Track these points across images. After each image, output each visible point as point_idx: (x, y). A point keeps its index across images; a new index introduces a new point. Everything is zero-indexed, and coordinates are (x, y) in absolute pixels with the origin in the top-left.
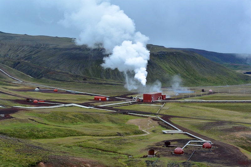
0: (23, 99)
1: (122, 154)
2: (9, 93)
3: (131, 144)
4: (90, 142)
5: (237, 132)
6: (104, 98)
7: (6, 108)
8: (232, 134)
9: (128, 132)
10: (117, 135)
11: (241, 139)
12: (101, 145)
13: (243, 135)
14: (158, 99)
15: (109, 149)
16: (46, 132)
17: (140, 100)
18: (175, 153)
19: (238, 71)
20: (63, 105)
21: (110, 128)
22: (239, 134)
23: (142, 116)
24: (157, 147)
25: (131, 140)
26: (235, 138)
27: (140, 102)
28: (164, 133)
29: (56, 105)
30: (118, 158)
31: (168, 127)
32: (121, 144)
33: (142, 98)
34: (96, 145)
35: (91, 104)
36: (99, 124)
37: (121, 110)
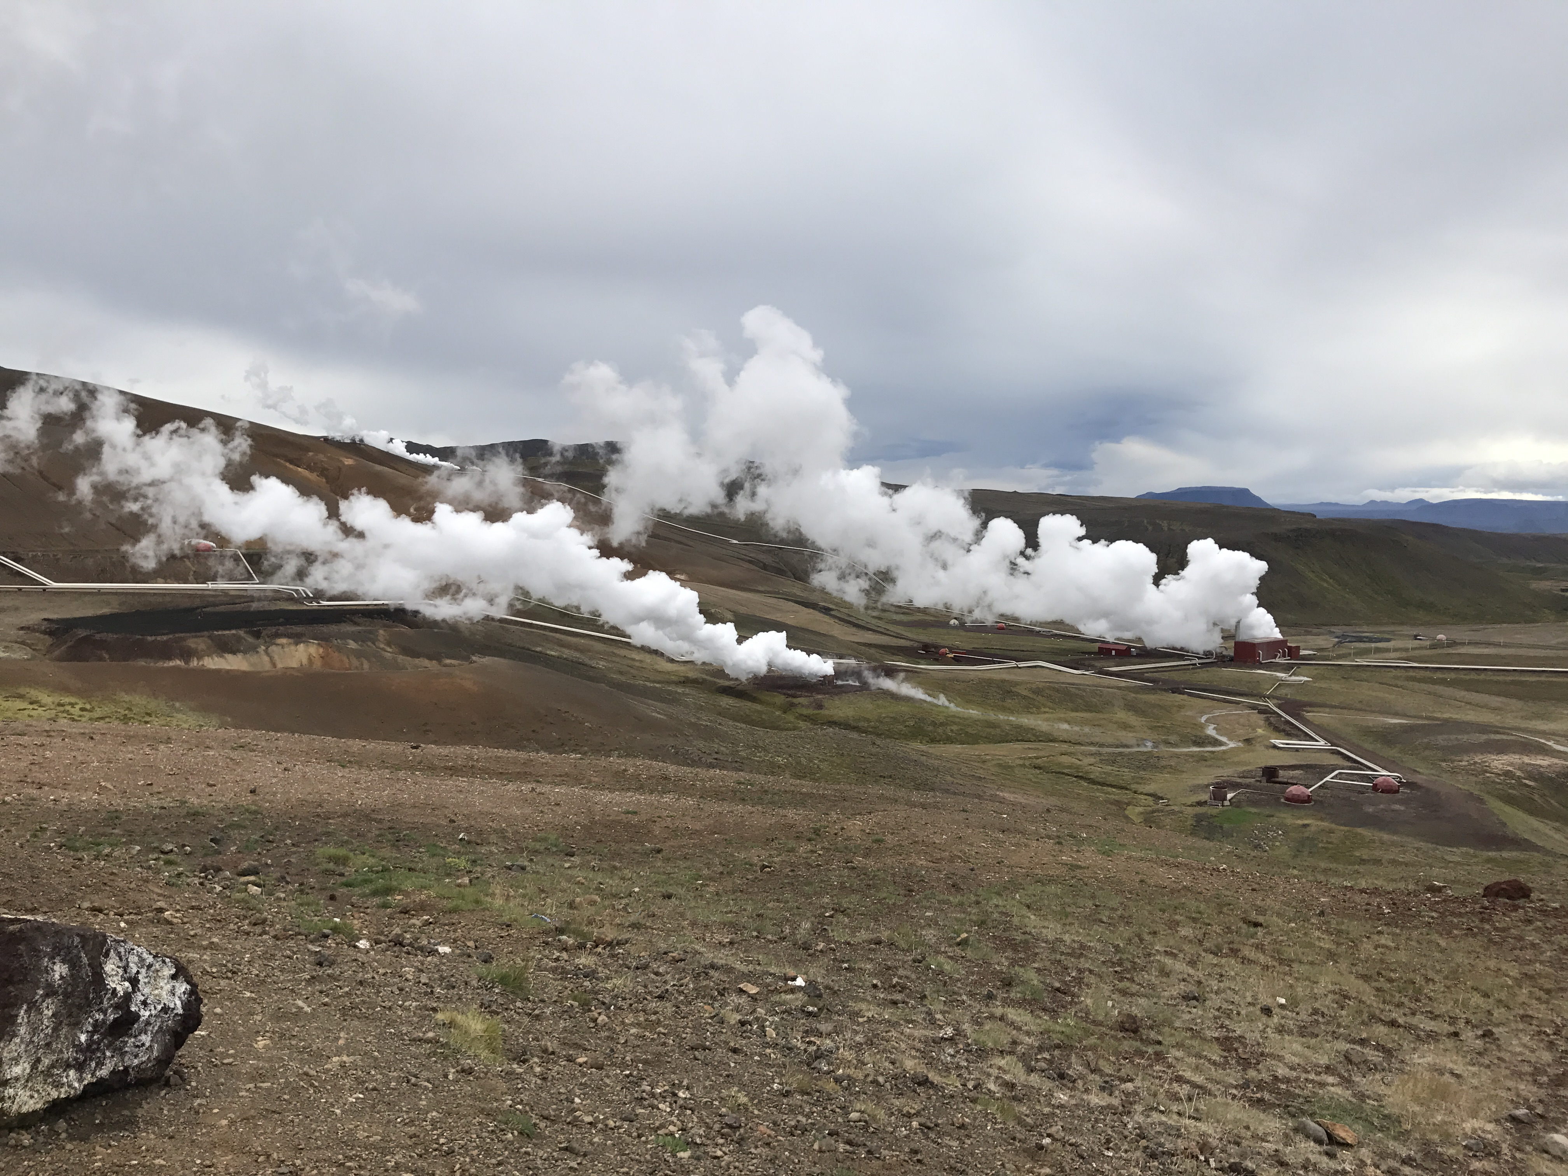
0: (914, 645)
1: (1141, 793)
3: (1172, 769)
5: (1497, 754)
6: (1124, 648)
8: (1478, 758)
9: (1174, 738)
11: (1507, 773)
12: (1092, 767)
13: (1511, 764)
14: (1275, 656)
15: (1110, 779)
16: (955, 728)
17: (1224, 656)
18: (1286, 798)
20: (1013, 664)
21: (1126, 727)
22: (1500, 762)
23: (1224, 701)
25: (1176, 759)
26: (1485, 772)
27: (1223, 661)
28: (1275, 747)
29: (992, 662)
31: (1290, 731)
32: (1144, 770)
33: (1231, 653)
34: (1077, 768)
36: (1099, 715)
37: (1166, 682)
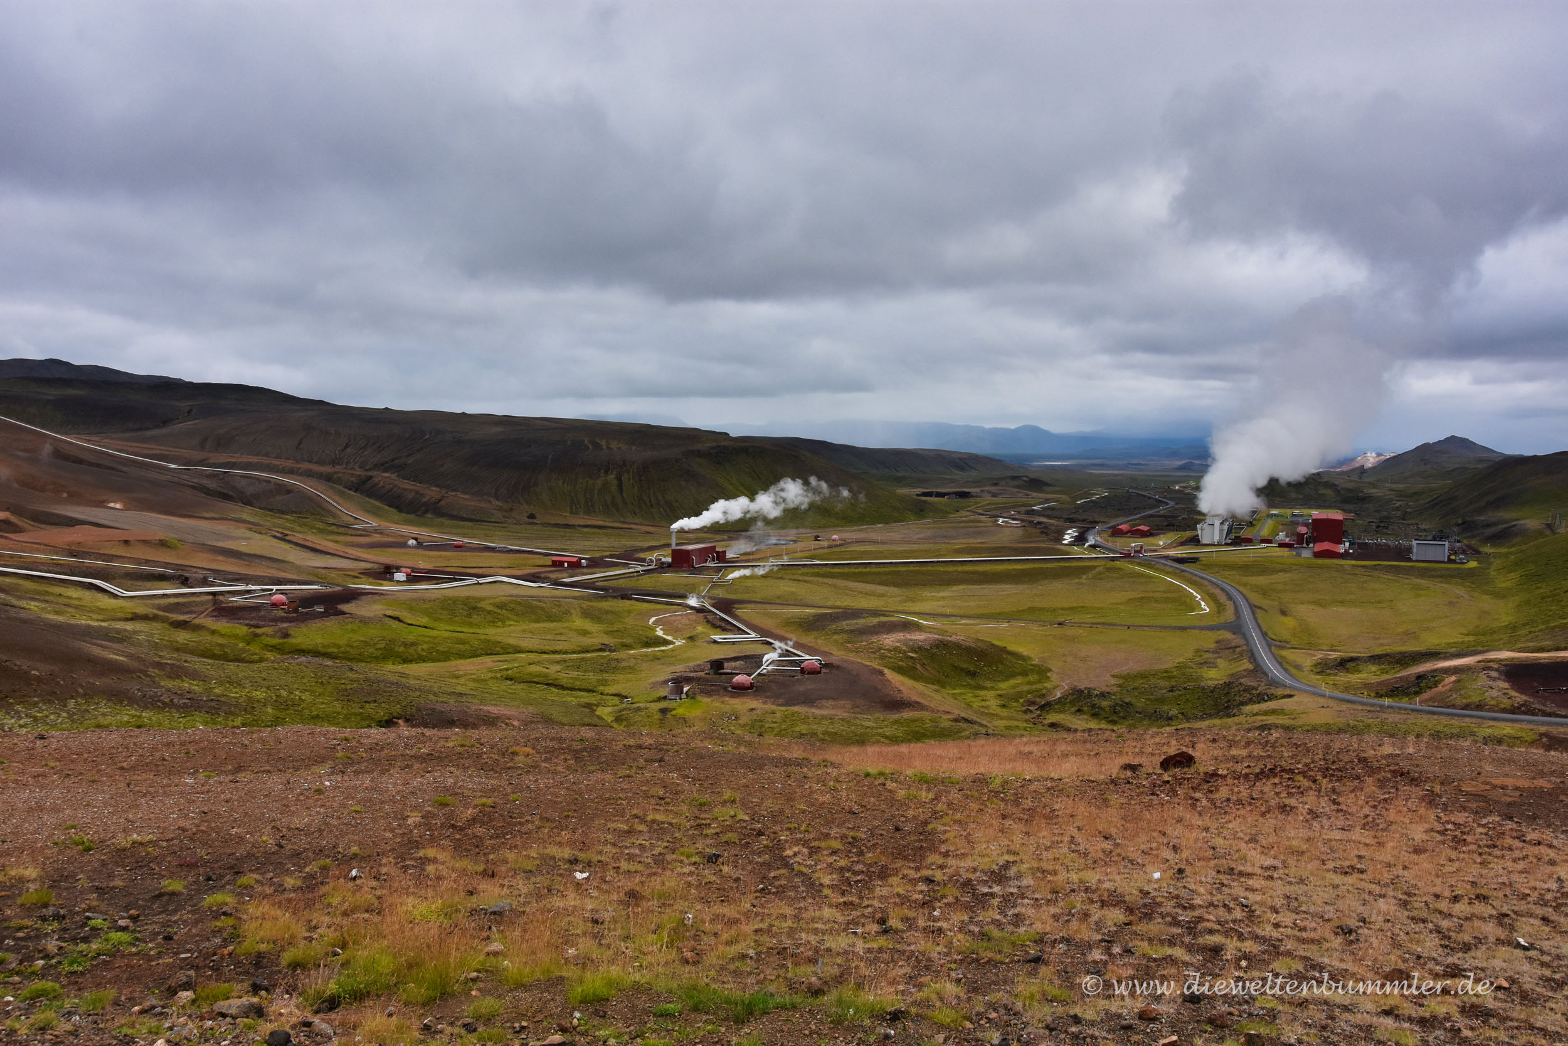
0: (376, 566)
1: (607, 694)
2: (341, 554)
3: (632, 669)
4: (534, 669)
5: (888, 633)
6: (575, 560)
7: (331, 590)
8: (874, 639)
9: (627, 641)
10: (601, 650)
11: (896, 649)
12: (559, 674)
13: (899, 641)
14: (706, 561)
15: (578, 684)
16: (426, 647)
17: (663, 563)
18: (733, 688)
19: (903, 491)
20: (474, 580)
21: (585, 633)
22: (890, 640)
23: (667, 603)
24: (692, 675)
25: (634, 661)
26: (881, 649)
27: (662, 567)
28: (715, 642)
29: (456, 580)
30: (597, 706)
31: (726, 627)
32: (607, 672)
33: (669, 560)
34: (546, 676)
35: (542, 575)
36: (559, 625)
37: (615, 589)
